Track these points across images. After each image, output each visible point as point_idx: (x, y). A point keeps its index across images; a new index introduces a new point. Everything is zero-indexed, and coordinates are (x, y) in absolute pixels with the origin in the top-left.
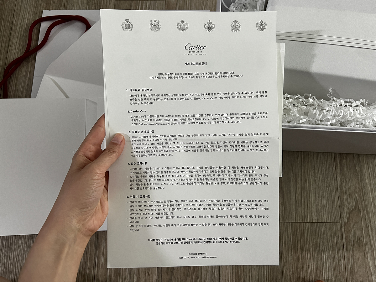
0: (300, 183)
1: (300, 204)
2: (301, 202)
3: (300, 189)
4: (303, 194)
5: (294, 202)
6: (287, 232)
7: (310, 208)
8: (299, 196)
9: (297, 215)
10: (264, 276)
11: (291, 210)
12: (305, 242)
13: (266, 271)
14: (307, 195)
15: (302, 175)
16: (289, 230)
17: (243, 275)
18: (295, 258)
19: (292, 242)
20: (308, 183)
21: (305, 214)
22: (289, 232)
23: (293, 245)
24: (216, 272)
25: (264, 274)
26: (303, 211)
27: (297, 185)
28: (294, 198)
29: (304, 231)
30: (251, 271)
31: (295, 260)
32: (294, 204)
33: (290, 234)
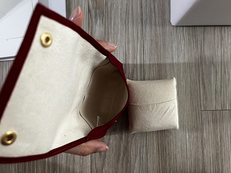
0: (220, 74)
1: (219, 94)
2: (221, 92)
3: (220, 81)
4: (222, 85)
5: (214, 92)
6: (207, 119)
7: (228, 97)
8: (219, 87)
9: (217, 104)
10: (187, 158)
11: (211, 99)
12: (223, 127)
13: (189, 154)
14: (226, 86)
15: (222, 68)
16: (209, 117)
17: (169, 158)
18: (215, 141)
19: (212, 128)
20: (228, 74)
21: (224, 102)
22: (209, 119)
23: (213, 131)
24: (144, 156)
25: (187, 157)
26: (222, 100)
27: (217, 77)
28: (215, 88)
29: (223, 118)
30: (176, 155)
31: (215, 143)
32: (214, 94)
33: (211, 121)
